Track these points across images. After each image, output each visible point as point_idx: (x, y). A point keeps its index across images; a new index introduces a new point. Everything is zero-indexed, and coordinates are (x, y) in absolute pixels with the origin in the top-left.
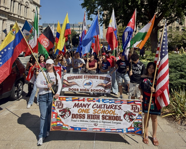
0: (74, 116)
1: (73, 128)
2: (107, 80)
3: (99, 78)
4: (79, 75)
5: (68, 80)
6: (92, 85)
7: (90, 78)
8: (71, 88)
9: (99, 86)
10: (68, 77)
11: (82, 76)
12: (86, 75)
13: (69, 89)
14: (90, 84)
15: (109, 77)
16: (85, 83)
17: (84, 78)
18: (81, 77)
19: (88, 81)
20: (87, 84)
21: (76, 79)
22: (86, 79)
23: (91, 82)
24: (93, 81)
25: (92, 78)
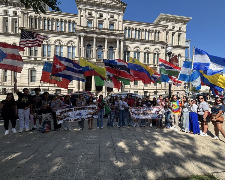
0: (136, 114)
1: (136, 118)
2: (94, 109)
3: (87, 108)
4: (69, 109)
5: (61, 114)
6: (82, 115)
7: (80, 110)
8: (65, 119)
9: (88, 114)
10: (60, 113)
11: (73, 109)
12: (75, 108)
13: (64, 120)
14: (80, 114)
15: (95, 107)
16: (76, 114)
17: (75, 110)
18: (71, 110)
19: (78, 112)
20: (78, 115)
21: (68, 113)
22: (76, 111)
23: (81, 112)
24: (83, 112)
25: (82, 110)
